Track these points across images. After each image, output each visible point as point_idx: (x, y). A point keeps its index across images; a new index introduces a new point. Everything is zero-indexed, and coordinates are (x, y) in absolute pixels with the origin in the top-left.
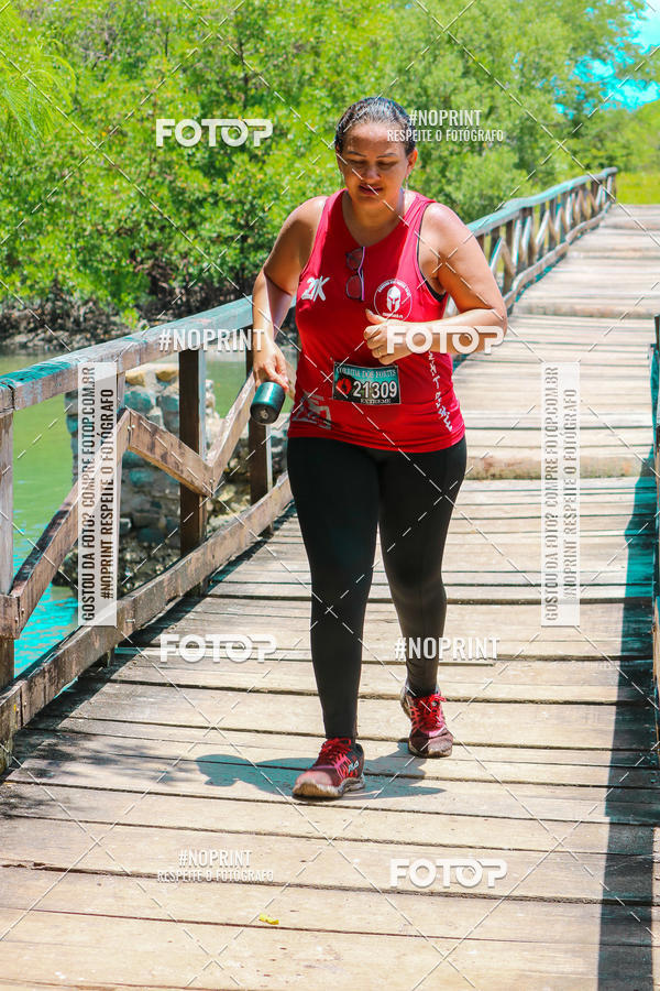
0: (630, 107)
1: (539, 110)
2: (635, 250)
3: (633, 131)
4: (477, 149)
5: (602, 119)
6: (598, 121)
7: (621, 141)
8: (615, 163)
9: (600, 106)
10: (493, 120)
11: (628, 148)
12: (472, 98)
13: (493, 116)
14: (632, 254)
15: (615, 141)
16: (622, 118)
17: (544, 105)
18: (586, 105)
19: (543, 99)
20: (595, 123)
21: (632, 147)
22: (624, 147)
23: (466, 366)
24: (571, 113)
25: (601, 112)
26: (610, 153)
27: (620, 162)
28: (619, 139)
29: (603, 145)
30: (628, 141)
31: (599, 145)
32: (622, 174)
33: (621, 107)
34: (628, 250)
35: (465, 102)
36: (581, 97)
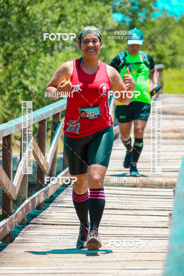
0: (177, 15)
1: (101, 18)
2: (175, 131)
3: (178, 35)
4: (50, 49)
5: (153, 24)
6: (150, 26)
7: (169, 43)
8: (164, 61)
9: (151, 14)
10: (62, 26)
11: (174, 49)
12: (46, 8)
13: (63, 23)
14: (172, 135)
15: (163, 43)
16: (169, 23)
17: (104, 14)
18: (140, 14)
19: (103, 9)
20: (147, 29)
21: (178, 48)
22: (171, 48)
23: (29, 229)
24: (128, 20)
25: (153, 20)
26: (159, 52)
27: (167, 61)
28: (167, 41)
29: (154, 47)
30: (174, 43)
31: (150, 47)
32: (170, 70)
33: (169, 15)
34: (170, 131)
35: (40, 11)
36: (136, 7)
